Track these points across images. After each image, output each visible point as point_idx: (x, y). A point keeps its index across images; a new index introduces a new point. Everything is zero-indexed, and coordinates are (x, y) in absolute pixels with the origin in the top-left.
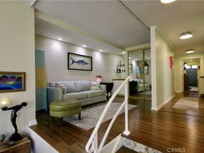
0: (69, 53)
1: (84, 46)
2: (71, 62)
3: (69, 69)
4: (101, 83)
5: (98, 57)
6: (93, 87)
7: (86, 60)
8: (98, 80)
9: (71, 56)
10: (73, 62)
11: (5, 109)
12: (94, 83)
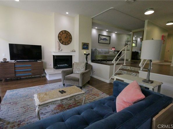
0: (99, 35)
1: (107, 30)
2: (100, 39)
3: (99, 43)
4: (115, 51)
5: (114, 36)
6: (110, 52)
7: (107, 38)
8: (113, 49)
9: (100, 36)
10: (101, 39)
11: (85, 54)
12: (111, 50)
